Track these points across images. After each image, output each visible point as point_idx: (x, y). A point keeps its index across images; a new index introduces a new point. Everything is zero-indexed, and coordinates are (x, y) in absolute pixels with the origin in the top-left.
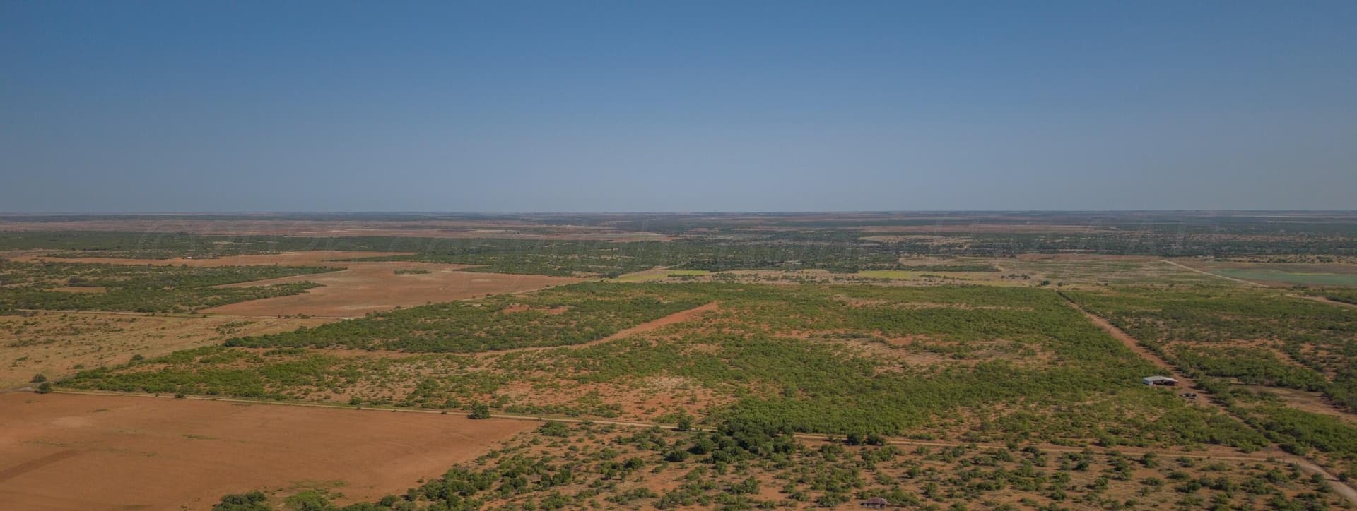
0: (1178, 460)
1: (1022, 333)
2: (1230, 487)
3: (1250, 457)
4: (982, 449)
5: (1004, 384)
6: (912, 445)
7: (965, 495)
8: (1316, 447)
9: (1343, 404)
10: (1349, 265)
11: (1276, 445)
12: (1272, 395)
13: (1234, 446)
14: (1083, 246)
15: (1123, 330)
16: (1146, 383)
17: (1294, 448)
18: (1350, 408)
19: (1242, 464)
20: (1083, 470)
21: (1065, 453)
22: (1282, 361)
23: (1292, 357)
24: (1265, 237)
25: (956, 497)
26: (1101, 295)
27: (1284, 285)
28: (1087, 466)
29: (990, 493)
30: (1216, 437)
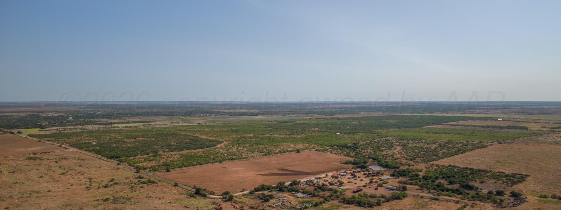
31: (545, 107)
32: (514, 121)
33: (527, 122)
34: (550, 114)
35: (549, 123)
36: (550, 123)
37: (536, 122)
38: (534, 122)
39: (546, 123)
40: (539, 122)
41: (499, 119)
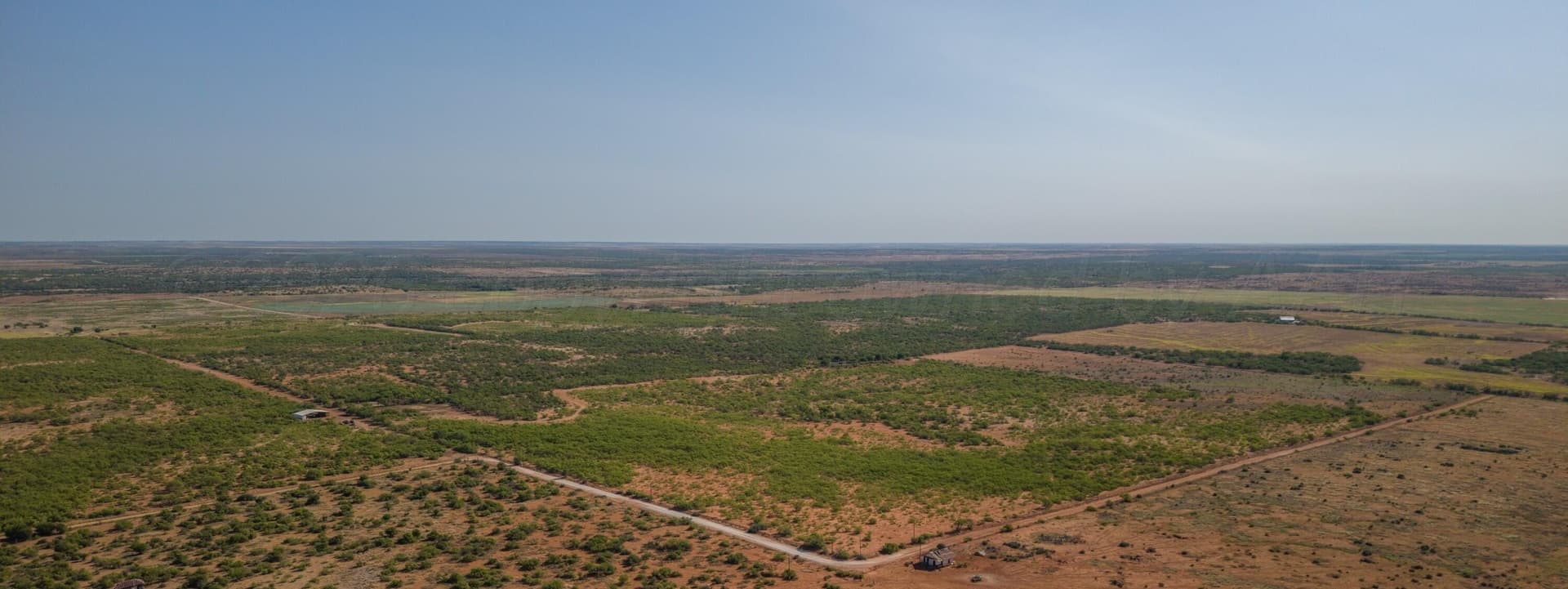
0: (388, 477)
1: (111, 387)
2: (448, 487)
3: (439, 462)
4: (190, 509)
5: (150, 442)
6: (100, 524)
7: (223, 552)
8: (481, 445)
9: (472, 409)
10: (372, 293)
11: (450, 450)
12: (414, 411)
13: (421, 456)
14: (77, 284)
15: (223, 371)
16: (300, 418)
17: (467, 449)
18: (478, 411)
19: (440, 468)
20: (316, 503)
21: (285, 493)
22: (396, 382)
23: (402, 378)
24: (278, 269)
25: (215, 556)
26: (157, 338)
27: (339, 316)
28: (318, 498)
29: (246, 544)
30: (404, 452)
31: (1513, 263)
32: (1339, 327)
33: (1386, 331)
34: (1511, 291)
35: (1471, 337)
36: (1477, 338)
37: (1421, 333)
38: (1415, 333)
39: (1461, 337)
40: (1437, 335)
41: (1283, 319)
